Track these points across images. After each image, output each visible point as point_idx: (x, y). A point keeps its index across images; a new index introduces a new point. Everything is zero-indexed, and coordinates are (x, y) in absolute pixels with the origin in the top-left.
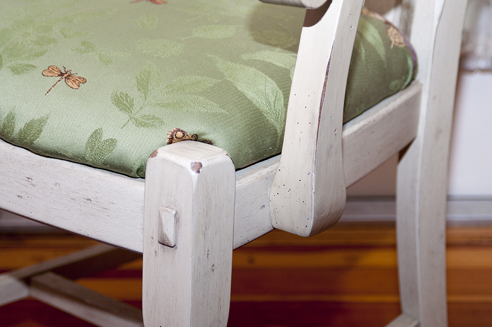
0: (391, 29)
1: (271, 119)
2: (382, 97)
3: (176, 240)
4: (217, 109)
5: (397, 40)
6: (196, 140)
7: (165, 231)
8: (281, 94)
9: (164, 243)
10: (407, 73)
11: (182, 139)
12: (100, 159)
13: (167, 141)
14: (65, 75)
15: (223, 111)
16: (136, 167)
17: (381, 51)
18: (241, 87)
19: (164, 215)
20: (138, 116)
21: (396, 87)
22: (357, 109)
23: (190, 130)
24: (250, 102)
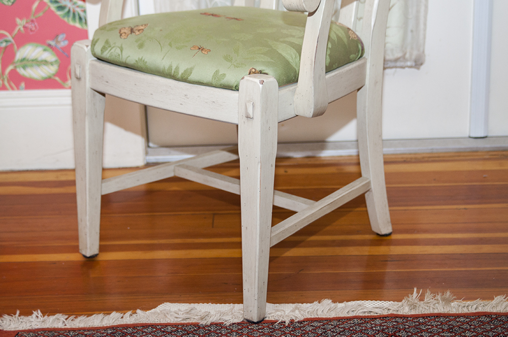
0: (350, 31)
1: (294, 65)
2: (346, 62)
3: (253, 115)
4: (269, 60)
5: (353, 36)
6: (261, 73)
7: (248, 111)
8: (298, 55)
9: (248, 117)
10: (359, 52)
11: (254, 73)
12: (219, 83)
13: (248, 73)
14: (201, 49)
15: (272, 61)
16: (235, 85)
17: (345, 40)
18: (280, 51)
19: (248, 104)
20: (235, 64)
21: (353, 58)
22: (334, 66)
23: (258, 69)
24: (284, 58)
